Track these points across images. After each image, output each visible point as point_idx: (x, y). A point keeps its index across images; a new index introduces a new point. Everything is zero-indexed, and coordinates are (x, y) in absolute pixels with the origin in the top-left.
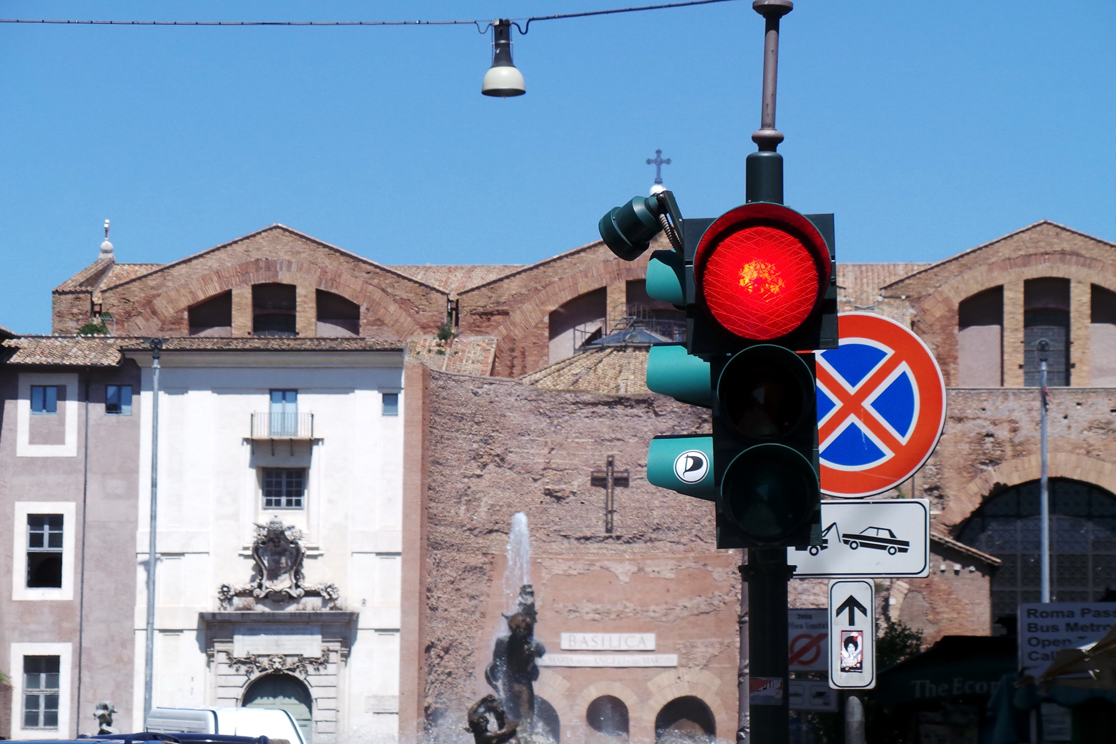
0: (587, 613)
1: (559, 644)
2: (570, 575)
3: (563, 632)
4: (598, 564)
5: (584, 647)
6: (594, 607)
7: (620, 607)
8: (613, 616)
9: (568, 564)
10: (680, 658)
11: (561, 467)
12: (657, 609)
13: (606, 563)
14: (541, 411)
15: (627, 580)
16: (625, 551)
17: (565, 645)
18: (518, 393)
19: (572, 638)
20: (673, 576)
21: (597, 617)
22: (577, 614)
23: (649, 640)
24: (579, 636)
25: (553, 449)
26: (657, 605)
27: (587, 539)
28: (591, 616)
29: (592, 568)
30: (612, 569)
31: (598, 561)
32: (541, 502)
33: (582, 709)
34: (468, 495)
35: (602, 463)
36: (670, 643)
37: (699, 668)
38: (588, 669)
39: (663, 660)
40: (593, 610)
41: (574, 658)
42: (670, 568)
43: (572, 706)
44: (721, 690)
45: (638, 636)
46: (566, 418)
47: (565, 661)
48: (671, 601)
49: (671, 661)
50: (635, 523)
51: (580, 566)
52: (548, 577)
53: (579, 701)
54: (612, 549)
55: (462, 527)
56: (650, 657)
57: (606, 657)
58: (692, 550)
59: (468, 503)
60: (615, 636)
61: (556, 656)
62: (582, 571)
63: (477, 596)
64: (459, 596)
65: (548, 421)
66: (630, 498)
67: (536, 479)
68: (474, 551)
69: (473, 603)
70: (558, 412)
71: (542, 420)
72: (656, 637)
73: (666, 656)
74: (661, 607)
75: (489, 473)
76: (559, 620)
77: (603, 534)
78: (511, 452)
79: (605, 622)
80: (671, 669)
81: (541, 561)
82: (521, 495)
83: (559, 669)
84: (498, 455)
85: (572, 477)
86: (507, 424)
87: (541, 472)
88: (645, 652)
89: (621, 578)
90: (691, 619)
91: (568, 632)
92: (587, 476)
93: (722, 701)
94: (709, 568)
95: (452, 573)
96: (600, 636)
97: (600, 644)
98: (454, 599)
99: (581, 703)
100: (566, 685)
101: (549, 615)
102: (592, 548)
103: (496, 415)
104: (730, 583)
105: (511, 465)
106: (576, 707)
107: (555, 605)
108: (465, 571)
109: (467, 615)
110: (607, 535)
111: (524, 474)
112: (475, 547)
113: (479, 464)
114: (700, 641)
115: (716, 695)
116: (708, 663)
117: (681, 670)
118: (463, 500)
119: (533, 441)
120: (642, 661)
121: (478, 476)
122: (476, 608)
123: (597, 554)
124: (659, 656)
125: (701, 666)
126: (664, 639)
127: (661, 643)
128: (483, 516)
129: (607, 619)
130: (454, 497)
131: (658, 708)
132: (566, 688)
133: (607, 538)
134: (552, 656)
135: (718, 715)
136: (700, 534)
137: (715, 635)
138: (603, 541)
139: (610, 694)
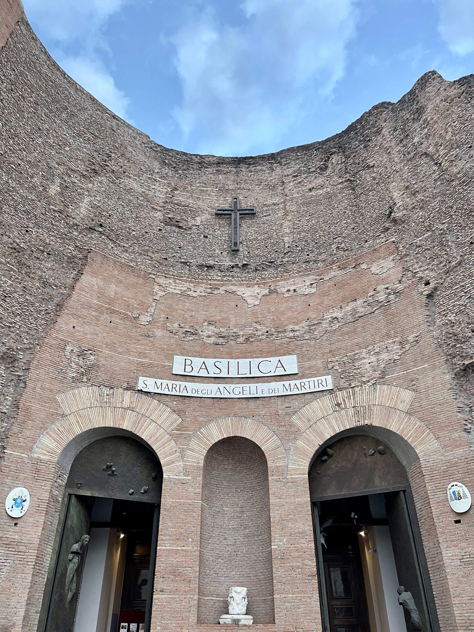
0: (209, 337)
1: (171, 368)
2: (189, 296)
3: (177, 355)
4: (224, 288)
5: (203, 373)
6: (216, 330)
7: (249, 331)
8: (241, 340)
9: (187, 284)
10: (334, 379)
11: (183, 203)
12: (297, 328)
13: (234, 288)
14: (167, 161)
15: (257, 303)
16: (254, 279)
17: (178, 369)
18: (144, 141)
19: (188, 362)
20: (314, 290)
21: (221, 341)
22: (195, 337)
23: (289, 363)
24: (198, 361)
25: (176, 189)
26: (296, 324)
27: (210, 267)
28: (213, 340)
29: (215, 292)
30: (239, 293)
31: (223, 285)
32: (160, 230)
33: (197, 455)
34: (65, 181)
35: (226, 206)
36: (319, 363)
37: (370, 384)
38: (209, 401)
39: (312, 384)
40: (216, 334)
41: (191, 386)
42: (309, 283)
43: (182, 451)
44: (417, 404)
45: (275, 360)
46: (191, 172)
47: (177, 389)
48: (314, 316)
49: (324, 383)
50: (263, 252)
51: (202, 289)
52: (161, 293)
53: (194, 444)
54: (238, 277)
55: (49, 204)
56: (293, 383)
57: (233, 386)
58: (333, 262)
59: (64, 188)
60: (244, 362)
61: (165, 382)
62: (203, 294)
63: (56, 286)
64: (23, 272)
65: (172, 169)
66: (256, 232)
67: (156, 209)
68: (63, 237)
69: (47, 290)
70: (183, 166)
71: (167, 168)
72: (298, 358)
73: (316, 379)
74: (302, 325)
75: (100, 183)
76: (172, 341)
77: (227, 263)
78: (130, 178)
79: (231, 346)
80: (325, 393)
81: (154, 277)
82: (137, 217)
83: (167, 399)
84: (113, 172)
85: (194, 213)
86: (128, 155)
87: (162, 204)
88: (284, 378)
89: (249, 301)
90: (345, 329)
91: (182, 355)
92: (212, 215)
93: (421, 420)
94: (364, 266)
95: (18, 241)
96: (224, 361)
97: (224, 370)
98: (12, 269)
99: (196, 447)
100: (176, 420)
101: (159, 333)
102: (215, 275)
103: (115, 142)
104: (400, 269)
105: (128, 188)
106: (189, 453)
107: (168, 324)
108: (43, 252)
109: (32, 299)
110: (232, 264)
111: (142, 201)
112: (65, 235)
113: (88, 169)
114: (365, 350)
115: (409, 413)
116: (383, 374)
117: (339, 393)
118: (58, 181)
119: (155, 180)
120: (281, 388)
121: (84, 176)
122: (51, 298)
123: (222, 281)
124: (304, 380)
125: (372, 382)
126: (309, 360)
127: (307, 364)
128: (83, 211)
129: (233, 343)
130: (42, 169)
131: (312, 451)
132: (175, 425)
133: (233, 267)
134: (159, 381)
135: (420, 444)
136: (343, 245)
137: (388, 335)
138: (227, 269)
139: (239, 434)
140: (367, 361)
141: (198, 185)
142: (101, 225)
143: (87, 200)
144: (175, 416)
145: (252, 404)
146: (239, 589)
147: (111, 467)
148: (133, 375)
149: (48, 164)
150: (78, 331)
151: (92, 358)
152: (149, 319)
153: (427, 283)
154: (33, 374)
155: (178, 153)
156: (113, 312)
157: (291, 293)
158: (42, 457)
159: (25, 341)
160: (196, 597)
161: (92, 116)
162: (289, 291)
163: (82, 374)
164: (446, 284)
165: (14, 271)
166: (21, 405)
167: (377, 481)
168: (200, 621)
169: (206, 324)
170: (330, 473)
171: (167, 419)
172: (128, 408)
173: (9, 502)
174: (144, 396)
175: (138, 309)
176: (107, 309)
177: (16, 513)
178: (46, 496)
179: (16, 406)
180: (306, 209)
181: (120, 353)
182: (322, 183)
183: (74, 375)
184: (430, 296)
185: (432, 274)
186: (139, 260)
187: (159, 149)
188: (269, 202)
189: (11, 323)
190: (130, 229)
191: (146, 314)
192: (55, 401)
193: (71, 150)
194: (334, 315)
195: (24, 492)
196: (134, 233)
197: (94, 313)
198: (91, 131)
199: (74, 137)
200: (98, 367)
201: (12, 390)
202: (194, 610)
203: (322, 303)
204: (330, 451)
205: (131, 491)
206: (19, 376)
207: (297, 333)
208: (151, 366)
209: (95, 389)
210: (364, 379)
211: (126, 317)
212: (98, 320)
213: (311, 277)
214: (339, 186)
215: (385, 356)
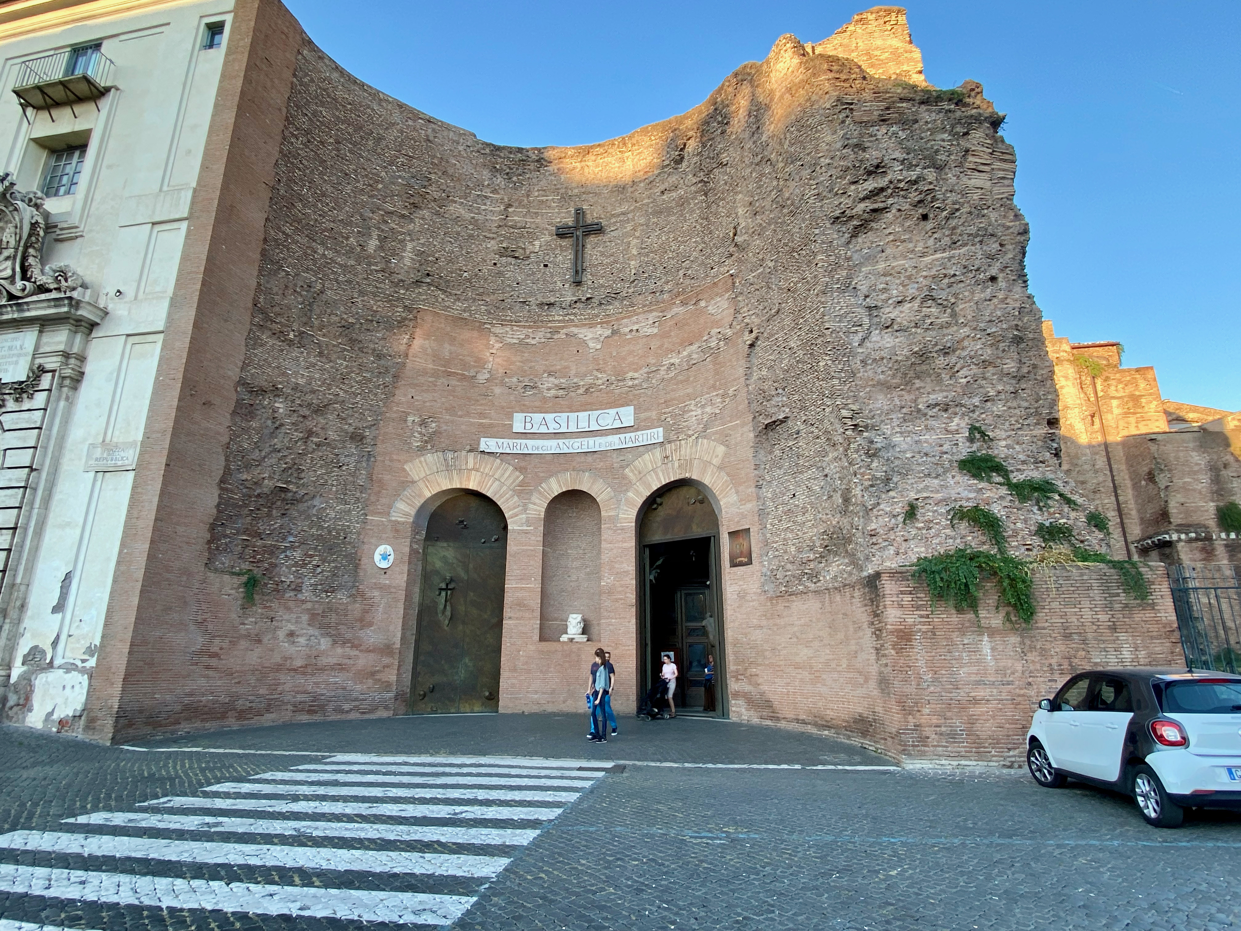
0: (549, 389)
1: (511, 426)
2: (527, 344)
3: (516, 412)
4: (565, 331)
5: (543, 430)
6: (557, 382)
7: (589, 380)
8: (581, 391)
9: (525, 331)
10: (665, 431)
11: (519, 225)
12: (636, 375)
13: (575, 330)
14: (498, 167)
15: (599, 347)
16: (597, 316)
17: (518, 427)
18: (469, 144)
19: (528, 419)
20: (656, 331)
21: (561, 392)
22: (534, 391)
23: (627, 415)
24: (537, 417)
25: (510, 206)
26: (636, 371)
27: (550, 305)
28: (553, 392)
29: (555, 337)
30: (581, 336)
31: (563, 328)
32: (495, 264)
33: (539, 508)
34: (383, 230)
35: (570, 221)
36: (653, 414)
37: (694, 437)
38: (548, 458)
39: (645, 436)
40: (556, 386)
41: (530, 443)
42: (651, 322)
43: (525, 505)
44: (727, 460)
45: (612, 412)
46: (528, 176)
47: (518, 447)
48: (654, 361)
49: (656, 436)
50: (608, 281)
51: (541, 335)
52: (498, 345)
53: (535, 498)
54: (581, 314)
55: (369, 264)
56: (628, 435)
57: (572, 441)
58: (678, 294)
59: (383, 240)
60: (583, 415)
61: (506, 441)
62: (543, 340)
63: (390, 356)
64: (356, 349)
65: (505, 177)
66: (602, 254)
67: (489, 238)
68: (390, 300)
69: (382, 362)
70: (517, 169)
71: (499, 176)
72: (635, 409)
73: (649, 431)
74: (641, 372)
75: (422, 219)
76: (512, 398)
77: (570, 298)
78: (455, 202)
79: (571, 398)
80: (656, 446)
81: (489, 326)
82: (468, 253)
83: (509, 457)
84: (435, 200)
85: (532, 236)
86: (451, 171)
87: (494, 230)
88: (621, 430)
89: (591, 345)
90: (680, 378)
91: (523, 411)
92: (552, 235)
93: (728, 475)
94: (703, 304)
95: (345, 316)
96: (564, 415)
97: (564, 425)
98: (345, 350)
99: (537, 501)
100: (518, 477)
101: (497, 390)
102: (557, 315)
103: (434, 157)
104: (732, 310)
105: (454, 216)
106: (531, 506)
107: (507, 380)
108: (372, 321)
109: (368, 375)
110: (575, 299)
111: (472, 230)
112: (392, 296)
113: (407, 204)
114: (693, 402)
115: (720, 468)
116: (706, 428)
117: (668, 446)
118: (375, 233)
119: (486, 197)
120: (617, 441)
121: (403, 216)
122: (387, 371)
123: (563, 321)
124: (639, 433)
125: (696, 435)
126: (645, 411)
127: (643, 416)
128: (407, 262)
129: (573, 394)
130: (356, 224)
131: (640, 501)
132: (517, 482)
133: (576, 302)
134: (500, 441)
135: (724, 497)
136: (690, 272)
137: (714, 387)
138: (570, 306)
139: (577, 488)
140: (694, 413)
141: (536, 194)
142: (428, 275)
143: (409, 246)
144: (517, 473)
145: (590, 459)
146: (574, 616)
147: (462, 522)
148: (475, 437)
149: (361, 215)
150: (417, 401)
151: (434, 425)
152: (487, 376)
153: (751, 331)
154: (380, 448)
155: (510, 150)
156: (450, 374)
157: (634, 333)
158: (399, 519)
159: (369, 419)
160: (538, 622)
161: (402, 132)
162: (631, 331)
163: (426, 442)
164: (765, 335)
165: (348, 351)
166: (374, 478)
167: (694, 527)
168: (542, 639)
169: (546, 375)
170: (658, 519)
171: (509, 476)
172: (473, 469)
173: (377, 557)
174: (486, 456)
175: (475, 367)
176: (444, 372)
177: (384, 565)
178: (407, 550)
179: (370, 477)
180: (655, 220)
181: (461, 417)
182: (676, 182)
183: (419, 444)
184: (752, 345)
185: (757, 321)
186: (473, 308)
187: (488, 151)
188: (619, 210)
189: (353, 404)
190: (461, 270)
191: (484, 371)
192: (404, 470)
193: (384, 187)
194: (672, 361)
195: (389, 549)
196: (465, 274)
197: (430, 379)
198: (403, 152)
199: (386, 167)
200: (440, 433)
201: (364, 464)
202: (537, 632)
203: (662, 346)
204: (659, 500)
205: (483, 540)
206: (369, 452)
207: (636, 382)
208: (491, 426)
209: (440, 454)
210: (690, 433)
211: (463, 378)
212: (436, 386)
213: (655, 314)
214: (693, 188)
215: (708, 409)
